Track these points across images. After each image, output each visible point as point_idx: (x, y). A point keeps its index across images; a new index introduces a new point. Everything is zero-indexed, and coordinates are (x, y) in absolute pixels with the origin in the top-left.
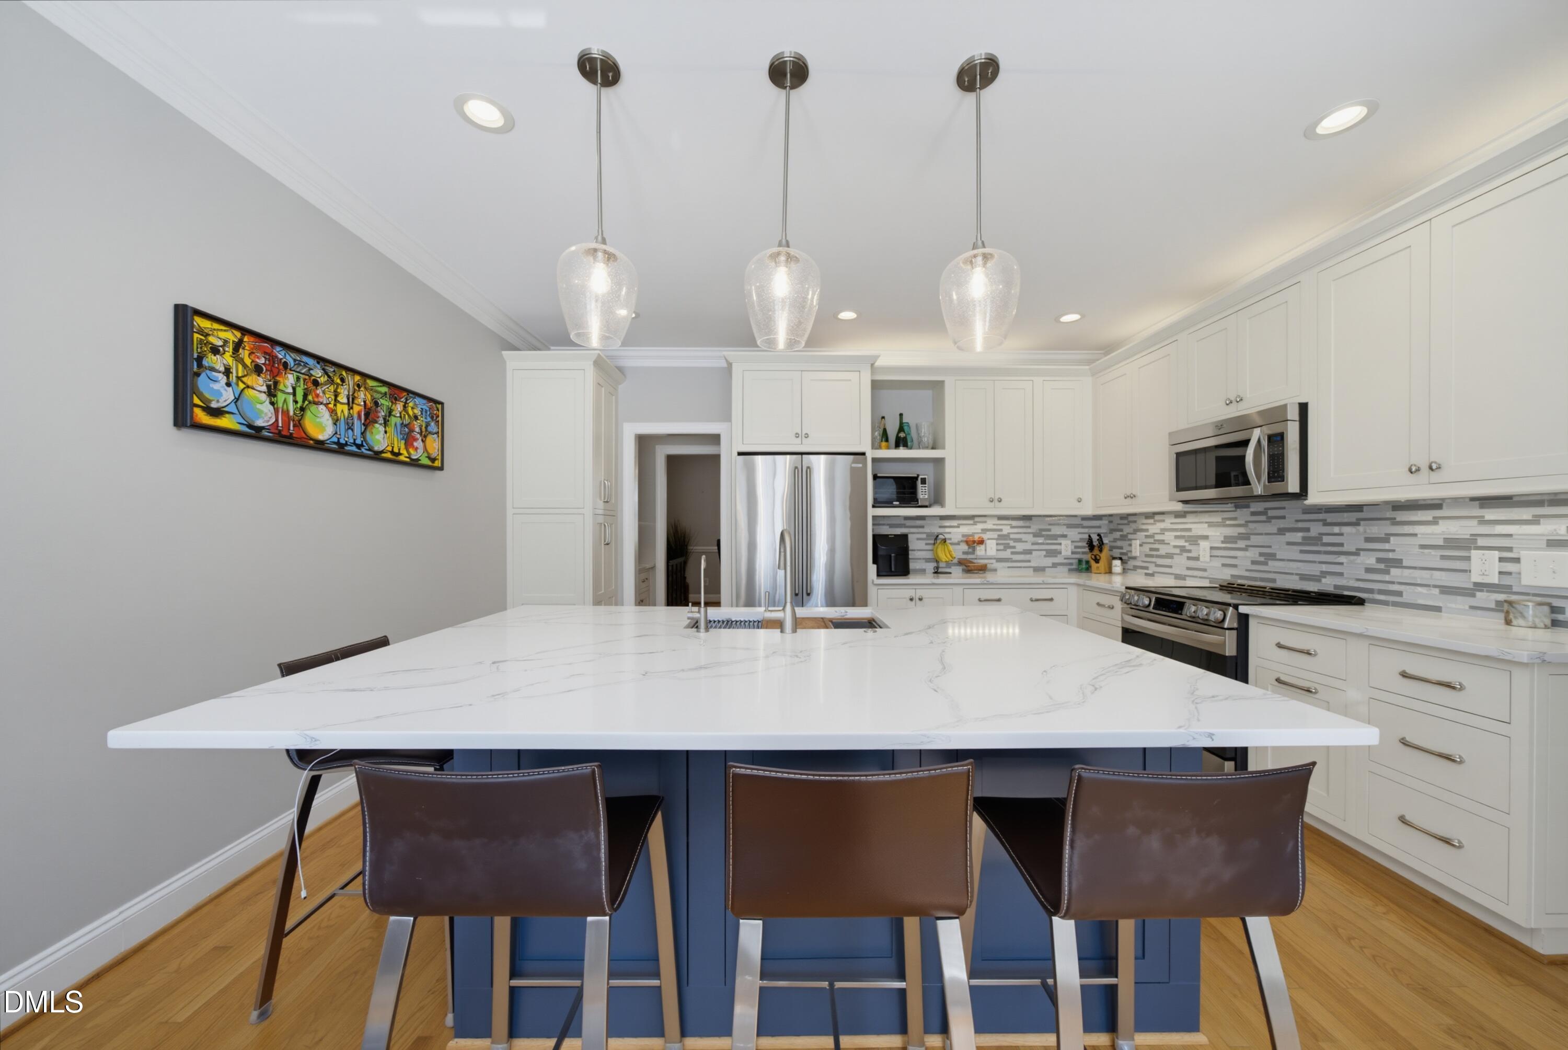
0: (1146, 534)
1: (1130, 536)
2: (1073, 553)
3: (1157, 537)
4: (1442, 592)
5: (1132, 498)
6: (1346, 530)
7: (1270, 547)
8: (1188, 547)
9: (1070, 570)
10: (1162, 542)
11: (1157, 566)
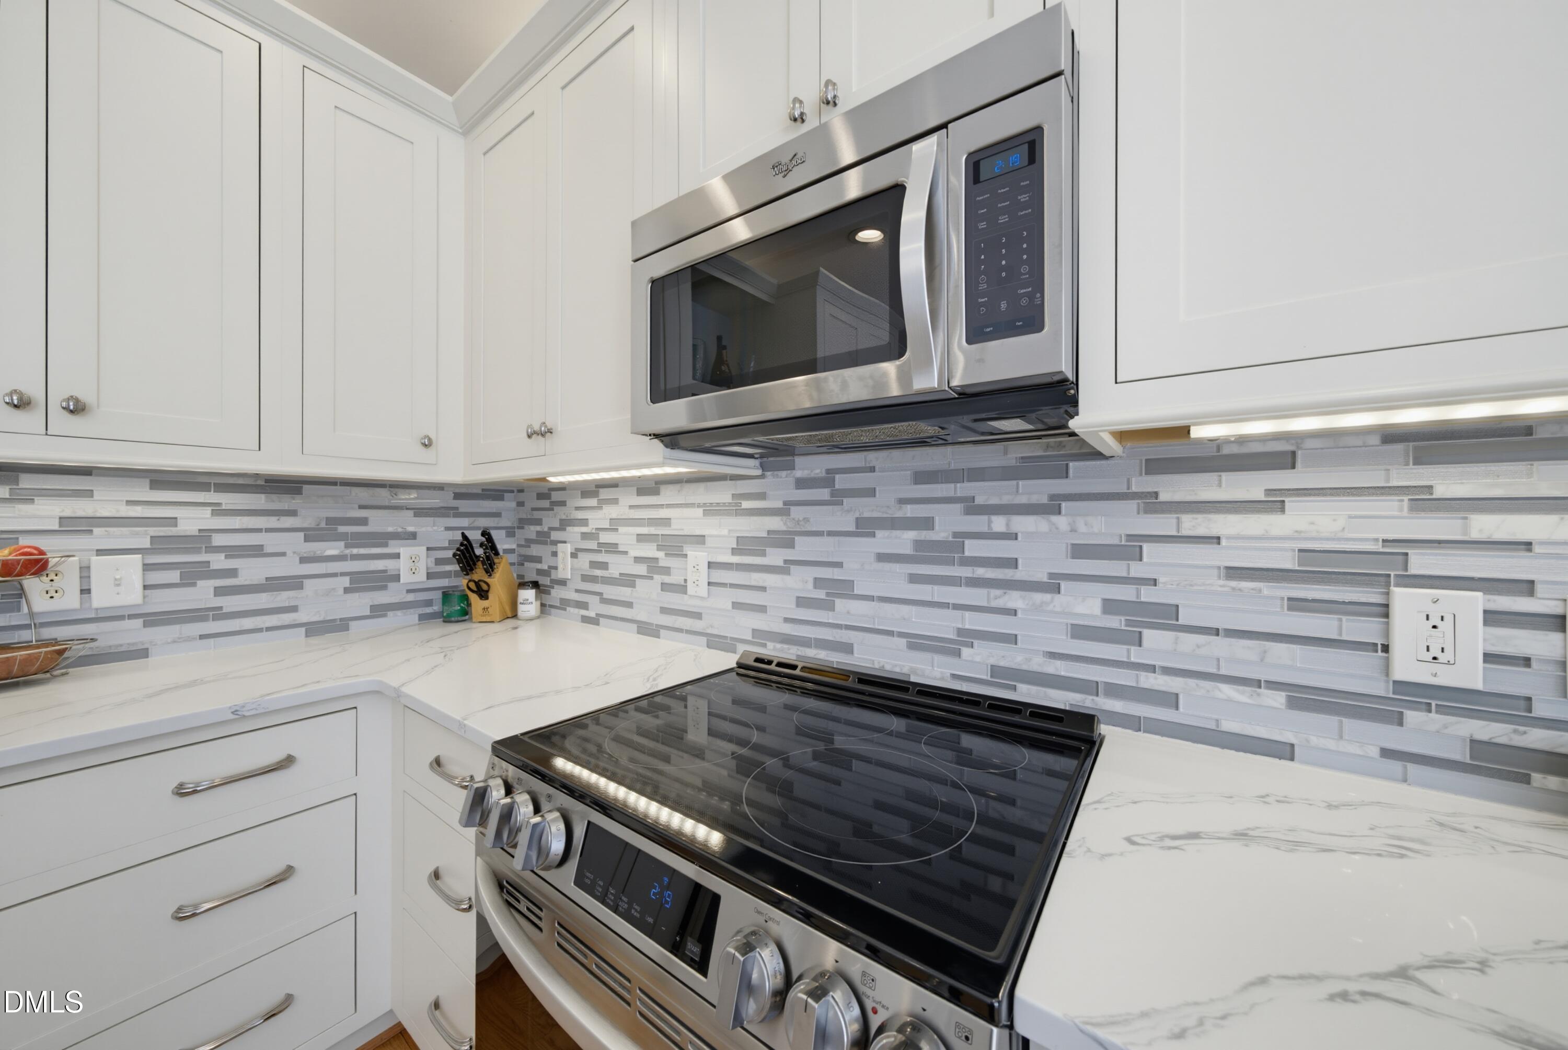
0: (584, 529)
1: (555, 535)
2: (430, 576)
3: (605, 538)
4: (1294, 704)
5: (543, 435)
6: (1024, 524)
7: (839, 565)
8: (664, 562)
9: (423, 618)
10: (612, 548)
11: (605, 601)
